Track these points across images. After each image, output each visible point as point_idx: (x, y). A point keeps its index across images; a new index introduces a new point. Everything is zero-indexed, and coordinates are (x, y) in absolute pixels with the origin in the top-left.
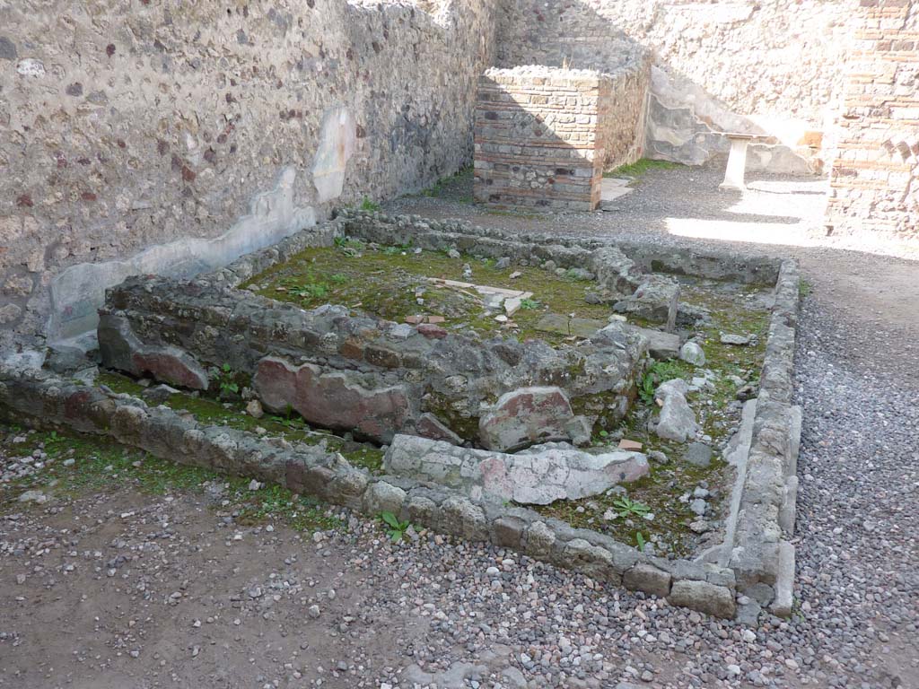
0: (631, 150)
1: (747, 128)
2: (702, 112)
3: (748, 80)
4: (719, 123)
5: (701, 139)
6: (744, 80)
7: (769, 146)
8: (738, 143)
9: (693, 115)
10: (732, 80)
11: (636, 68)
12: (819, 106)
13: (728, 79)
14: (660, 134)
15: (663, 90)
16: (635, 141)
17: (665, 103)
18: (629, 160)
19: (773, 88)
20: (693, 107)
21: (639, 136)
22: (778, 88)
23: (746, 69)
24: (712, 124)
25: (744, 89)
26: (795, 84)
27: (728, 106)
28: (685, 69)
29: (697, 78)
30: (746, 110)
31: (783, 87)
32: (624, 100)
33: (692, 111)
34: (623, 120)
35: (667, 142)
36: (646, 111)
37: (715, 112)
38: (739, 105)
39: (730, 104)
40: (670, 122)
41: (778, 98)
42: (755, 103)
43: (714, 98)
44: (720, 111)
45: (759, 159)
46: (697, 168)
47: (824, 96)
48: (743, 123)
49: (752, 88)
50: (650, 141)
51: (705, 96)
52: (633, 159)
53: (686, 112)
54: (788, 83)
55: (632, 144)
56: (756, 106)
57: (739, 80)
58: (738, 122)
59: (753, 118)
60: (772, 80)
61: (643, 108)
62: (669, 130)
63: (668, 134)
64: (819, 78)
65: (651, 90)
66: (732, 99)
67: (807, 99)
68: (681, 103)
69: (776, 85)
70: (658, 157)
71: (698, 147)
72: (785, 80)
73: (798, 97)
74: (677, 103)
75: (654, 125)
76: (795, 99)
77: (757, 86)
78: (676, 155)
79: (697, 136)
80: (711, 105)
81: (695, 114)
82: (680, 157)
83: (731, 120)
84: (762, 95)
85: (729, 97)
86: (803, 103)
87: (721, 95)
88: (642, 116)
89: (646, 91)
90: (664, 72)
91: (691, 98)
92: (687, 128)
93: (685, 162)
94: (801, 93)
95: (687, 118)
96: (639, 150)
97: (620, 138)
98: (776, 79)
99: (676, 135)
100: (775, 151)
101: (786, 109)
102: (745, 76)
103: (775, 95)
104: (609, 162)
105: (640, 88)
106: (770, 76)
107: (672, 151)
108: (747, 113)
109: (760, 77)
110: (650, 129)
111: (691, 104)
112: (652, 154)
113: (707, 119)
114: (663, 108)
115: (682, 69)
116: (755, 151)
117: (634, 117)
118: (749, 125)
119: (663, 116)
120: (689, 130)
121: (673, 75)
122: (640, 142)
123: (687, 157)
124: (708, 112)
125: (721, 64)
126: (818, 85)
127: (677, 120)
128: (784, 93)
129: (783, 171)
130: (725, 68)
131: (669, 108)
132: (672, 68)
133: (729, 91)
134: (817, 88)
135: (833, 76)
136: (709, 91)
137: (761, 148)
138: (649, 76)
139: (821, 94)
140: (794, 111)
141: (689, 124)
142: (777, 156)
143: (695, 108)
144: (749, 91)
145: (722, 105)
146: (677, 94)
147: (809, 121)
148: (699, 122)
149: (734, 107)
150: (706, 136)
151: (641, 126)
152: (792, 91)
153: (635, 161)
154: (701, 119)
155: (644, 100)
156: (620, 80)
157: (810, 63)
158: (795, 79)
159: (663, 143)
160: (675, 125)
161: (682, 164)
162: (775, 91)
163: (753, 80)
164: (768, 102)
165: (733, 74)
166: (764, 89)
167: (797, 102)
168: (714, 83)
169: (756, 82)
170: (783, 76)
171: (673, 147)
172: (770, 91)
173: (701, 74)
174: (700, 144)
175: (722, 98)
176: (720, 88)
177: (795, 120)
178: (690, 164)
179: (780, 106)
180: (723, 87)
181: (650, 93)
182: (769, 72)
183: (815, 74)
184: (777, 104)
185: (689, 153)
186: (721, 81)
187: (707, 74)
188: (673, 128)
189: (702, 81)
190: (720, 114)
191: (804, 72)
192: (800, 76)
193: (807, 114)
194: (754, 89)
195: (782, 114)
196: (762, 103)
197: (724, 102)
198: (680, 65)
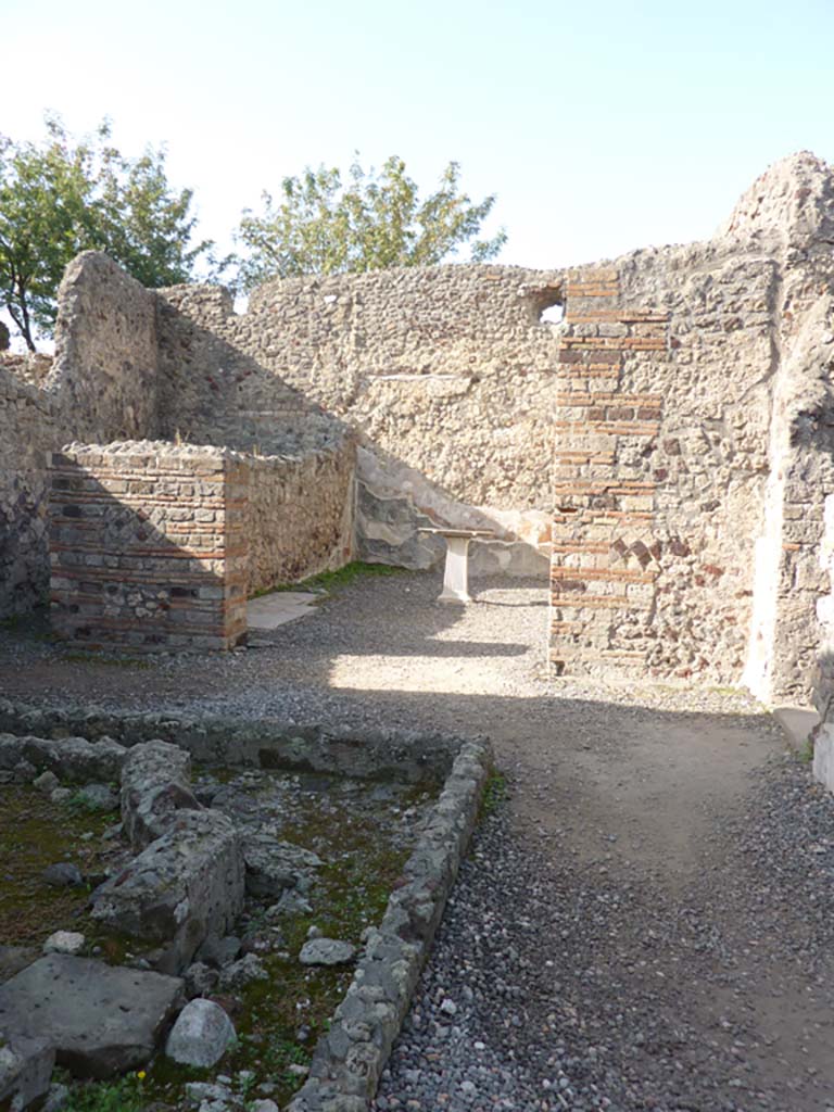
0: (334, 552)
1: (478, 522)
2: (423, 502)
3: (474, 464)
4: (445, 516)
6: (469, 464)
7: (507, 544)
8: (455, 542)
9: (411, 506)
10: (454, 464)
11: (335, 450)
13: (450, 463)
14: (374, 530)
15: (373, 477)
16: (340, 540)
17: (377, 492)
18: (332, 564)
19: (503, 473)
20: (410, 497)
21: (345, 534)
23: (470, 451)
24: (436, 517)
25: (470, 474)
26: (528, 469)
27: (453, 495)
28: (397, 450)
29: (413, 462)
30: (475, 499)
31: (515, 472)
32: (316, 488)
33: (410, 501)
34: (317, 515)
35: (383, 541)
36: (353, 502)
37: (439, 504)
38: (467, 494)
39: (456, 492)
40: (383, 515)
41: (511, 485)
42: (485, 491)
43: (435, 486)
44: (444, 501)
45: (497, 560)
46: (422, 572)
48: (472, 516)
49: (479, 473)
50: (361, 540)
51: (424, 484)
52: (338, 563)
53: (403, 503)
54: (520, 468)
55: (336, 544)
56: (487, 495)
57: (463, 464)
58: (467, 515)
59: (484, 509)
60: (502, 464)
61: (349, 498)
62: (384, 526)
63: (382, 531)
65: (358, 476)
66: (457, 487)
67: (545, 488)
68: (397, 492)
69: (507, 470)
70: (372, 560)
71: (422, 546)
72: (517, 464)
73: (534, 484)
74: (391, 492)
75: (364, 520)
76: (530, 486)
77: (485, 472)
78: (395, 556)
79: (418, 533)
80: (434, 495)
81: (415, 505)
82: (401, 559)
83: (459, 512)
84: (492, 483)
85: (453, 484)
86: (540, 491)
87: (443, 481)
88: (348, 509)
89: (352, 477)
90: (372, 454)
91: (408, 485)
92: (406, 522)
93: (406, 565)
94: (537, 479)
95: (404, 510)
96: (347, 551)
97: (315, 536)
98: (506, 463)
99: (393, 531)
100: (514, 550)
101: (522, 498)
102: (470, 459)
103: (507, 483)
104: (297, 569)
105: (341, 474)
106: (499, 459)
107: (390, 552)
108: (476, 504)
109: (488, 460)
110: (360, 525)
111: (408, 493)
112: (365, 556)
113: (429, 511)
114: (373, 497)
115: (394, 450)
116: (490, 551)
117: (336, 510)
118: (481, 518)
119: (374, 508)
120: (409, 525)
121: (384, 458)
122: (348, 540)
123: (409, 559)
124: (430, 502)
125: (440, 446)
127: (392, 513)
128: (517, 480)
129: (526, 574)
130: (445, 450)
131: (382, 498)
132: (382, 450)
133: (452, 477)
136: (429, 476)
137: (497, 547)
138: (354, 459)
140: (532, 501)
141: (408, 518)
142: (517, 557)
143: (414, 498)
144: (476, 477)
145: (446, 494)
146: (390, 481)
148: (419, 515)
149: (461, 496)
151: (347, 520)
152: (526, 477)
153: (342, 565)
154: (422, 511)
155: (350, 488)
156: (306, 464)
157: (542, 445)
158: (528, 462)
159: (376, 541)
160: (391, 520)
161: (403, 568)
162: (506, 477)
163: (480, 465)
164: (499, 490)
165: (455, 457)
166: (493, 474)
167: (533, 490)
168: (433, 467)
169: (483, 467)
170: (513, 459)
171: (390, 547)
172: (500, 478)
173: (417, 457)
174: (423, 543)
175: (445, 486)
176: (441, 473)
177: (533, 512)
178: (414, 568)
179: (514, 495)
180: (445, 473)
181: (357, 481)
182: (497, 455)
183: (549, 457)
184: (511, 492)
185: (410, 554)
186: (442, 466)
187: (424, 457)
188: (388, 523)
189: (420, 465)
190: (445, 506)
191: (538, 454)
192: (533, 459)
193: (545, 504)
194: (482, 475)
195: (518, 504)
196: (493, 491)
197: (448, 491)
198: (392, 446)
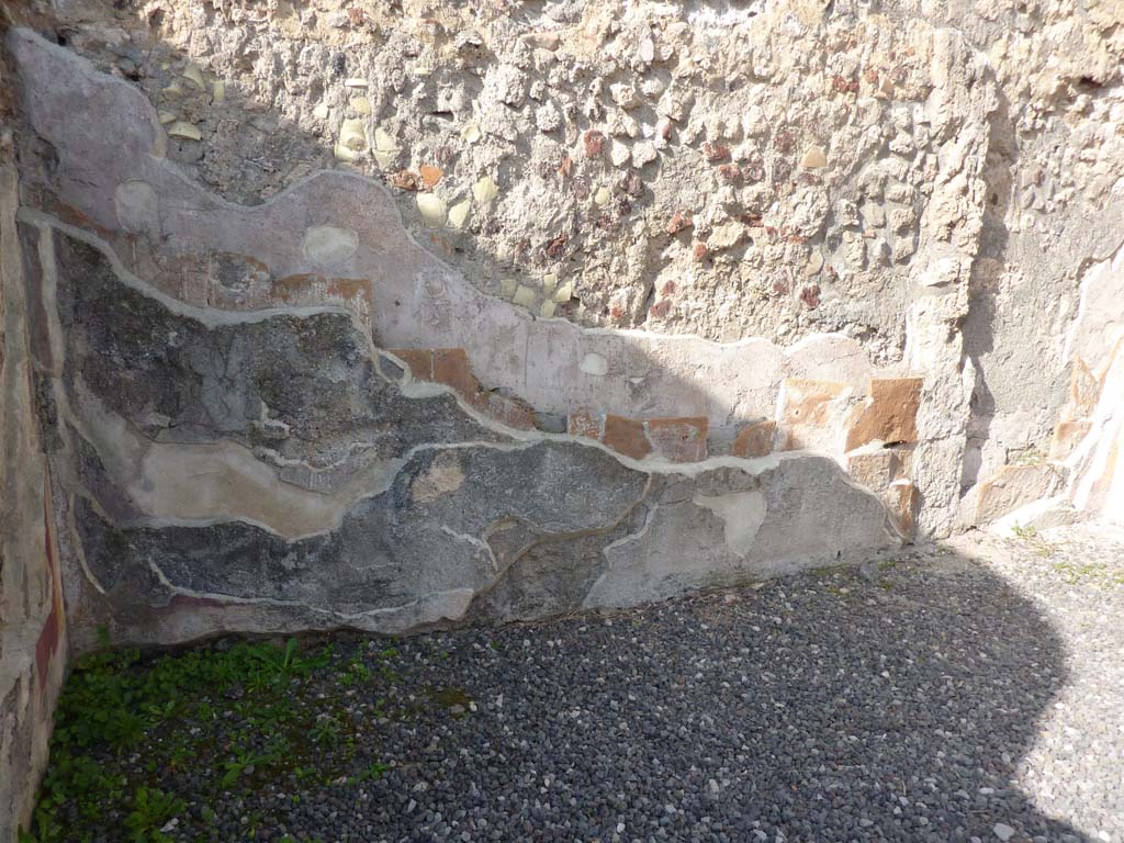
1: (636, 392)
2: (409, 325)
3: (619, 153)
4: (507, 378)
5: (444, 479)
6: (600, 150)
7: (757, 466)
9: (367, 350)
10: (540, 143)
12: (886, 272)
13: (522, 143)
15: (133, 202)
17: (173, 286)
19: (725, 192)
22: (747, 195)
23: (605, 94)
24: (484, 394)
25: (603, 193)
26: (809, 179)
27: (539, 288)
28: (260, 66)
29: (350, 129)
30: (619, 298)
31: (763, 187)
33: (361, 327)
35: (239, 530)
38: (587, 280)
39: (547, 275)
41: (745, 240)
42: (653, 263)
43: (460, 247)
44: (503, 315)
45: (717, 527)
47: (903, 231)
49: (633, 197)
51: (412, 239)
53: (330, 336)
56: (660, 282)
57: (578, 152)
58: (593, 366)
59: (649, 336)
60: (719, 154)
62: (238, 458)
63: (228, 479)
64: (885, 152)
66: (554, 250)
67: (851, 247)
69: (738, 182)
70: (190, 626)
71: (433, 525)
73: (821, 235)
74: (255, 283)
76: (809, 241)
77: (659, 185)
79: (415, 468)
80: (455, 288)
82: (336, 597)
84: (684, 232)
85: (538, 240)
87: (494, 228)
90: (115, 77)
92: (349, 426)
93: (364, 620)
94: (830, 217)
95: (339, 373)
98: (737, 152)
99: (289, 478)
100: (778, 488)
101: (781, 289)
102: (605, 129)
103: (736, 229)
106: (711, 135)
107: (280, 574)
108: (623, 320)
109: (670, 137)
111: (345, 287)
113: (451, 366)
115: (245, 63)
116: (700, 501)
118: (642, 372)
119: (170, 367)
120: (366, 440)
121: (192, 103)
123: (376, 591)
124: (443, 324)
125: (477, 58)
126: (884, 183)
127: (276, 388)
128: (767, 221)
129: (806, 560)
130: (499, 80)
131: (210, 317)
132: (177, 56)
134: (879, 199)
135: (928, 149)
136: (428, 202)
137: (725, 481)
139: (895, 224)
140: (810, 297)
141: (358, 407)
142: (782, 511)
143: (375, 309)
144: (626, 209)
145: (508, 284)
146: (233, 226)
147: (862, 336)
148: (414, 388)
149: (566, 291)
150: (466, 461)
152: (798, 209)
154: (421, 365)
157: (854, 88)
158: (807, 152)
159: (201, 536)
160: (266, 419)
161: (350, 637)
162: (735, 211)
163: (643, 152)
164: (707, 258)
165: (546, 115)
166: (686, 195)
167: (817, 256)
168: (452, 159)
169: (652, 165)
170: (760, 137)
171: (277, 550)
172: (713, 211)
173: (369, 104)
174: (438, 510)
175: (502, 248)
176: (483, 189)
177: (815, 337)
178: (402, 625)
179: (755, 278)
180: (504, 186)
181: (46, 224)
182: (705, 117)
183: (873, 134)
184: (745, 270)
185: (379, 565)
186: (488, 154)
187: (404, 108)
188: (259, 439)
189: (385, 145)
190: (507, 334)
191: (841, 122)
192: (824, 141)
193: (852, 307)
194: (646, 197)
195: (766, 309)
196: (682, 266)
197: (514, 270)
198: (231, 41)
